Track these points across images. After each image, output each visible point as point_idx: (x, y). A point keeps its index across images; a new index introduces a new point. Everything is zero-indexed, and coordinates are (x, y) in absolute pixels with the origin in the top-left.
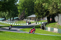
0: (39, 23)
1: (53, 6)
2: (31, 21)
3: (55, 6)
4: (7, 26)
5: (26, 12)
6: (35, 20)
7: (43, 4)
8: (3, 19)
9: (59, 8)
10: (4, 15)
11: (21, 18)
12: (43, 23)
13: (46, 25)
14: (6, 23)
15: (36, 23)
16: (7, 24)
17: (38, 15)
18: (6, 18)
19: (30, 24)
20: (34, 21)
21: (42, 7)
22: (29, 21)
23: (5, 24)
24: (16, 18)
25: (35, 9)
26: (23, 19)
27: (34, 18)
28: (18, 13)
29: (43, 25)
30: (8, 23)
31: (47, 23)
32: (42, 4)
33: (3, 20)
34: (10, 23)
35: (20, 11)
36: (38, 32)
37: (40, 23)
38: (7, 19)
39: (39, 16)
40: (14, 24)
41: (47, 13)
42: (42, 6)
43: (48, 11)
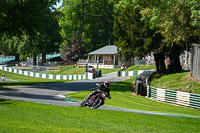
0: (127, 75)
1: (175, 18)
2: (101, 66)
3: (181, 18)
4: (24, 81)
5: (87, 36)
6: (116, 64)
7: (144, 12)
8: (8, 59)
9: (194, 23)
10: (12, 47)
11: (69, 57)
12: (140, 72)
13: (150, 80)
14: (20, 72)
15: (119, 74)
16: (23, 75)
17: (126, 47)
18: (21, 57)
19: (100, 75)
20: (111, 67)
21: (138, 21)
22: (95, 66)
23: (17, 74)
24: (55, 56)
25: (115, 25)
26: (75, 61)
27: (112, 56)
28: (60, 40)
29: (140, 79)
30: (26, 73)
31: (155, 73)
32: (138, 11)
33: (10, 64)
34: (32, 74)
35: (67, 33)
36: (126, 103)
37: (131, 73)
38: (23, 60)
39: (129, 50)
40: (47, 76)
41: (153, 39)
42: (140, 16)
43: (159, 34)
